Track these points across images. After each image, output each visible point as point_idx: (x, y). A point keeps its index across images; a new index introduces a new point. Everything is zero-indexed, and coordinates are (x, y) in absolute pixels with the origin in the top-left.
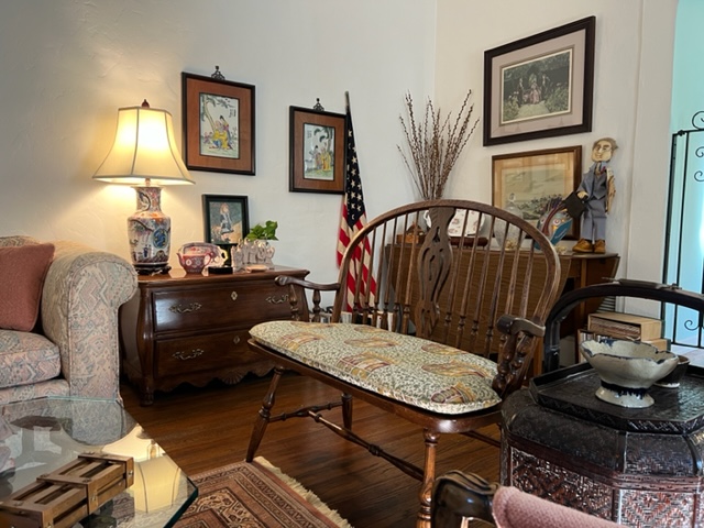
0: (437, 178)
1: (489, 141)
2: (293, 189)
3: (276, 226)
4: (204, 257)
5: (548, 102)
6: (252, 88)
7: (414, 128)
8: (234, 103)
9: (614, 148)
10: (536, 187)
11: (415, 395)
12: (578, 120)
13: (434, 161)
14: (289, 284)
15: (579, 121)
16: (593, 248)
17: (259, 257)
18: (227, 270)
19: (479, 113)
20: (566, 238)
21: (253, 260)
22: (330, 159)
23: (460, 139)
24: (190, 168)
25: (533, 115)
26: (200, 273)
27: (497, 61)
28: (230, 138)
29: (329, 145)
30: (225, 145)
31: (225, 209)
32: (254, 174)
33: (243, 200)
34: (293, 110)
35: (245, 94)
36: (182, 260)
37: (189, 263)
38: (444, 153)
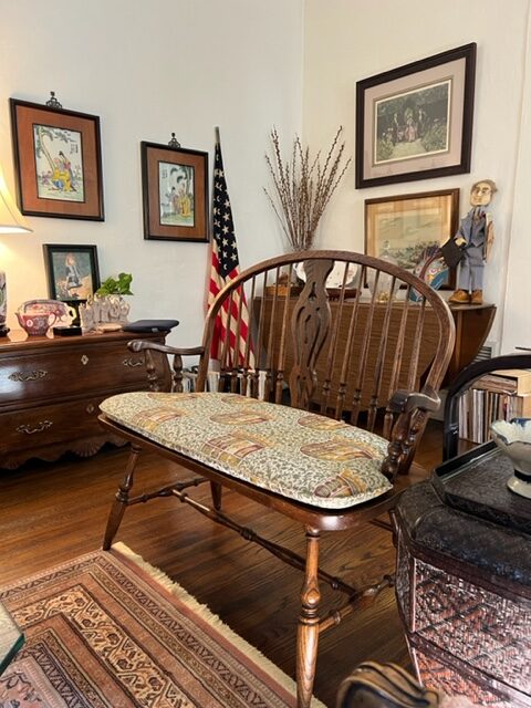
0: (306, 225)
1: (362, 183)
2: (149, 237)
3: (130, 279)
4: (47, 317)
5: (425, 140)
6: (96, 119)
7: (281, 168)
8: (76, 137)
9: (494, 191)
10: (412, 234)
11: (295, 488)
12: (455, 160)
13: (304, 206)
14: (145, 350)
15: (457, 162)
16: (469, 299)
17: (112, 314)
18: (75, 330)
19: (351, 152)
20: (442, 288)
21: (105, 318)
22: (189, 203)
23: (330, 181)
24: (25, 213)
25: (409, 155)
26: (44, 335)
27: (369, 93)
28: (72, 178)
29: (188, 186)
30: (67, 186)
31: (71, 260)
32: (103, 220)
33: (92, 250)
34: (145, 146)
35: (88, 126)
36: (22, 320)
37: (30, 324)
38: (314, 197)
